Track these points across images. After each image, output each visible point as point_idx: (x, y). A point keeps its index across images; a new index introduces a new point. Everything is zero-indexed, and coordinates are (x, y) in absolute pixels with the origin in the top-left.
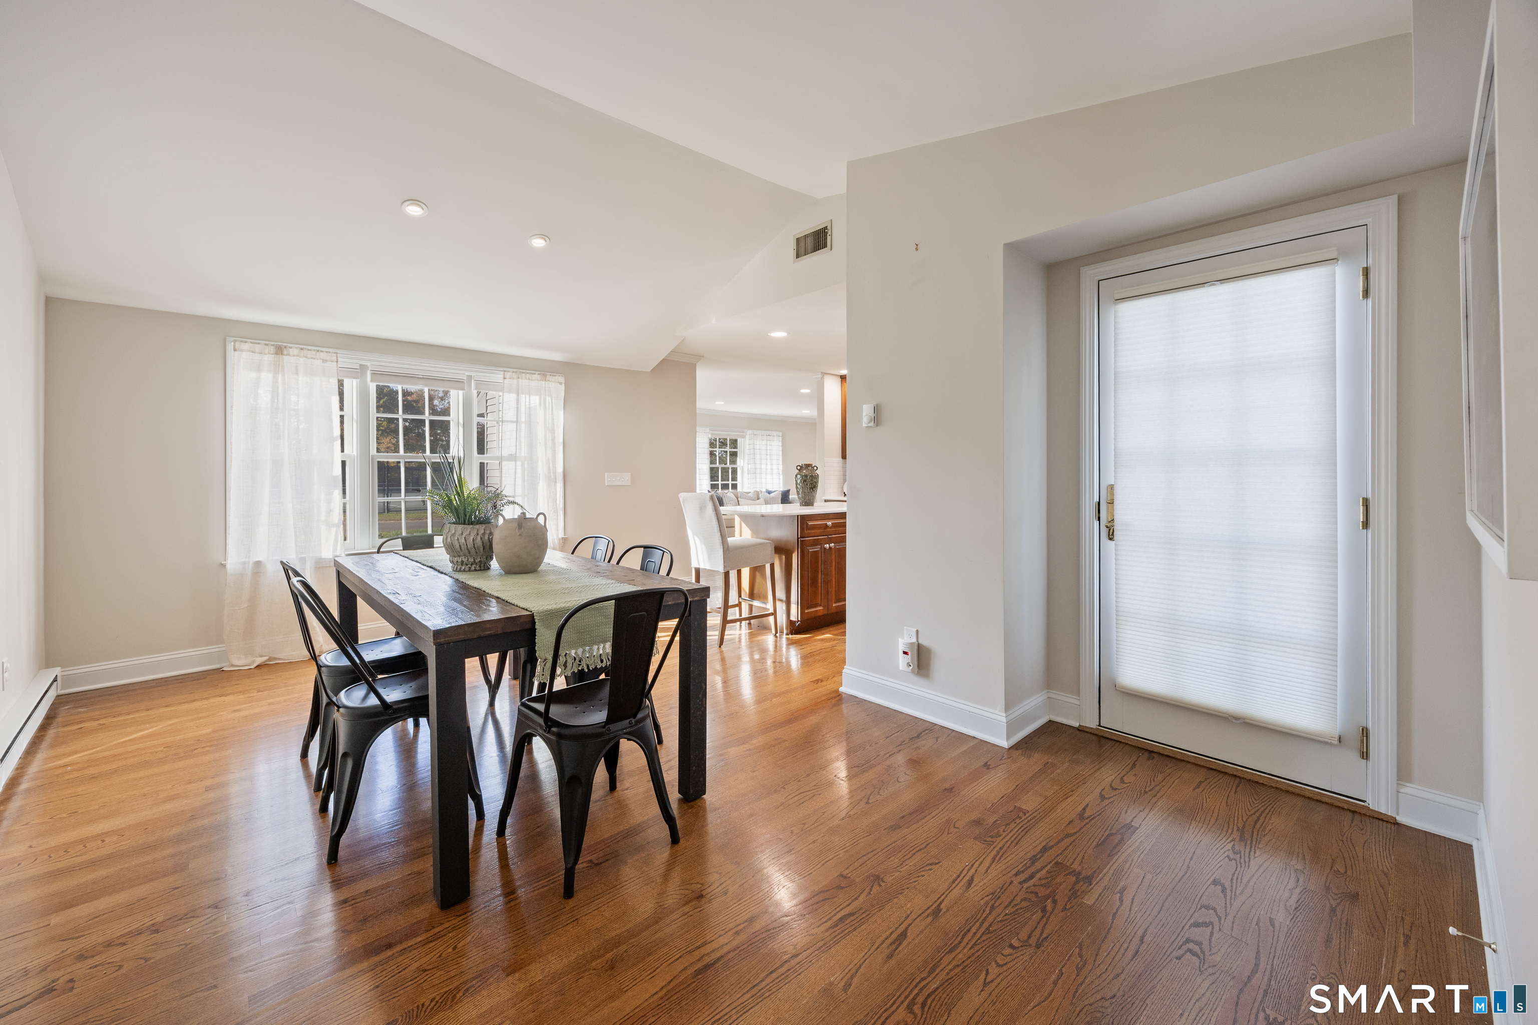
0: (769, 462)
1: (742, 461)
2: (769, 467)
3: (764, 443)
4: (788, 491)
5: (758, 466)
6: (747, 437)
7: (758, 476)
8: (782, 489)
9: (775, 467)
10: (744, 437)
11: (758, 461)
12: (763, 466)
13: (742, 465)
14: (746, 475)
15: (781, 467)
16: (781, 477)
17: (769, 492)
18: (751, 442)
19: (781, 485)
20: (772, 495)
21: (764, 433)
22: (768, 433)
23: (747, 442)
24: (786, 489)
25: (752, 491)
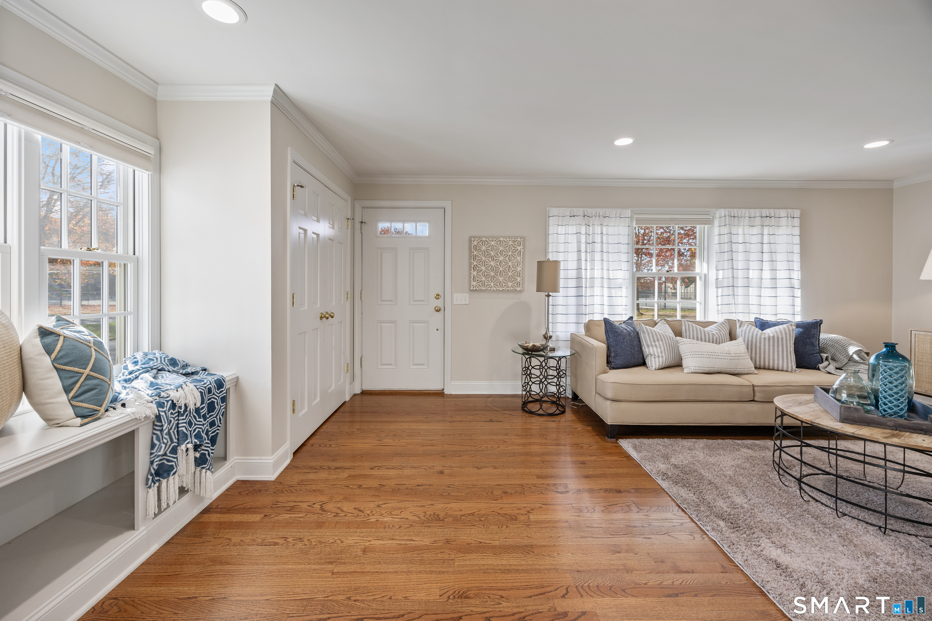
0: (766, 266)
1: (705, 265)
2: (767, 274)
3: (756, 230)
4: (816, 325)
5: (740, 274)
6: (716, 223)
7: (740, 291)
8: (798, 319)
9: (781, 274)
10: (709, 222)
11: (740, 265)
12: (753, 274)
13: (705, 271)
14: (712, 291)
15: (797, 275)
16: (798, 293)
17: (763, 325)
18: (725, 230)
19: (798, 309)
20: (769, 332)
21: (756, 212)
22: (765, 212)
23: (716, 231)
24: (810, 319)
25: (720, 319)
